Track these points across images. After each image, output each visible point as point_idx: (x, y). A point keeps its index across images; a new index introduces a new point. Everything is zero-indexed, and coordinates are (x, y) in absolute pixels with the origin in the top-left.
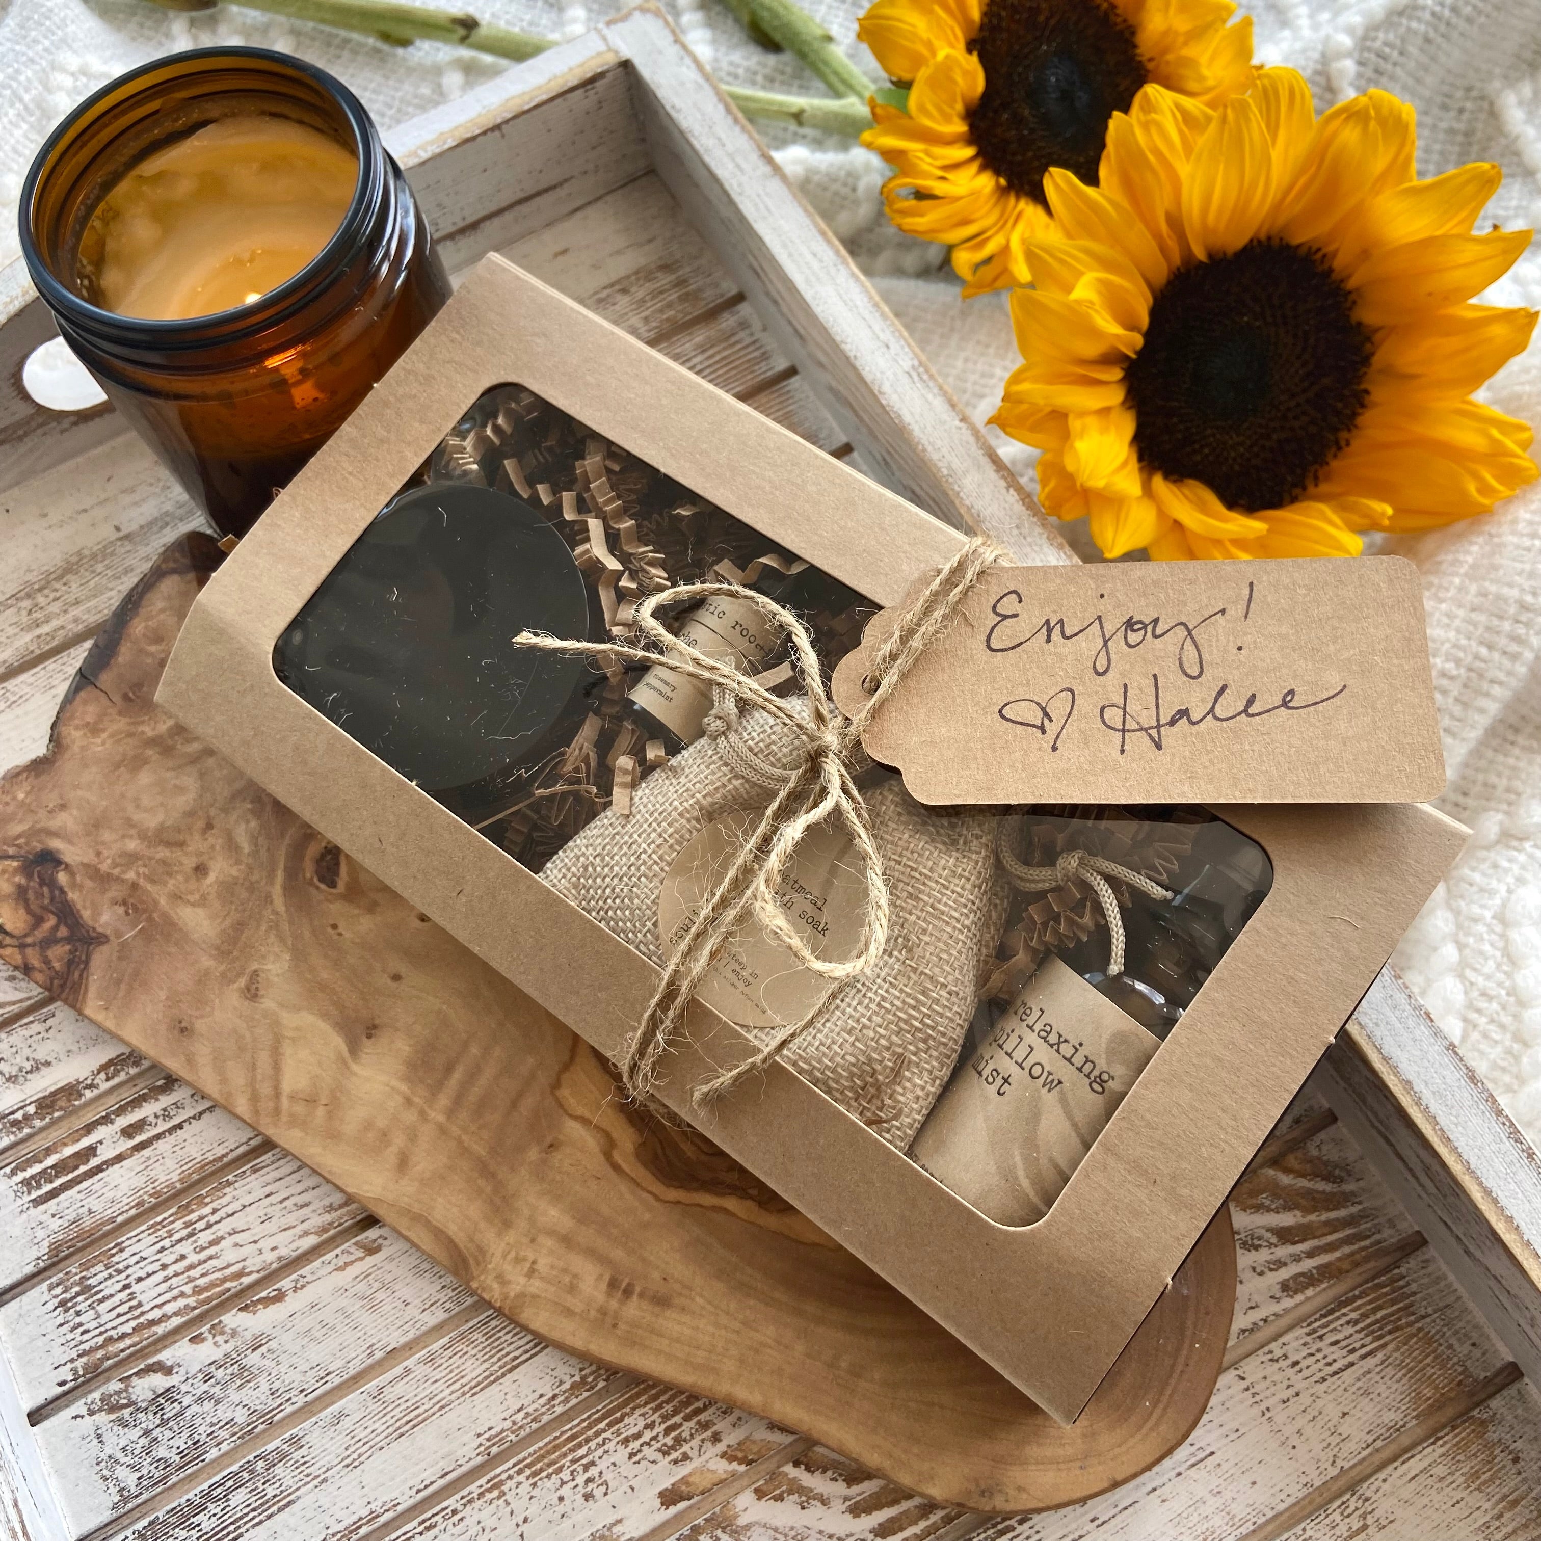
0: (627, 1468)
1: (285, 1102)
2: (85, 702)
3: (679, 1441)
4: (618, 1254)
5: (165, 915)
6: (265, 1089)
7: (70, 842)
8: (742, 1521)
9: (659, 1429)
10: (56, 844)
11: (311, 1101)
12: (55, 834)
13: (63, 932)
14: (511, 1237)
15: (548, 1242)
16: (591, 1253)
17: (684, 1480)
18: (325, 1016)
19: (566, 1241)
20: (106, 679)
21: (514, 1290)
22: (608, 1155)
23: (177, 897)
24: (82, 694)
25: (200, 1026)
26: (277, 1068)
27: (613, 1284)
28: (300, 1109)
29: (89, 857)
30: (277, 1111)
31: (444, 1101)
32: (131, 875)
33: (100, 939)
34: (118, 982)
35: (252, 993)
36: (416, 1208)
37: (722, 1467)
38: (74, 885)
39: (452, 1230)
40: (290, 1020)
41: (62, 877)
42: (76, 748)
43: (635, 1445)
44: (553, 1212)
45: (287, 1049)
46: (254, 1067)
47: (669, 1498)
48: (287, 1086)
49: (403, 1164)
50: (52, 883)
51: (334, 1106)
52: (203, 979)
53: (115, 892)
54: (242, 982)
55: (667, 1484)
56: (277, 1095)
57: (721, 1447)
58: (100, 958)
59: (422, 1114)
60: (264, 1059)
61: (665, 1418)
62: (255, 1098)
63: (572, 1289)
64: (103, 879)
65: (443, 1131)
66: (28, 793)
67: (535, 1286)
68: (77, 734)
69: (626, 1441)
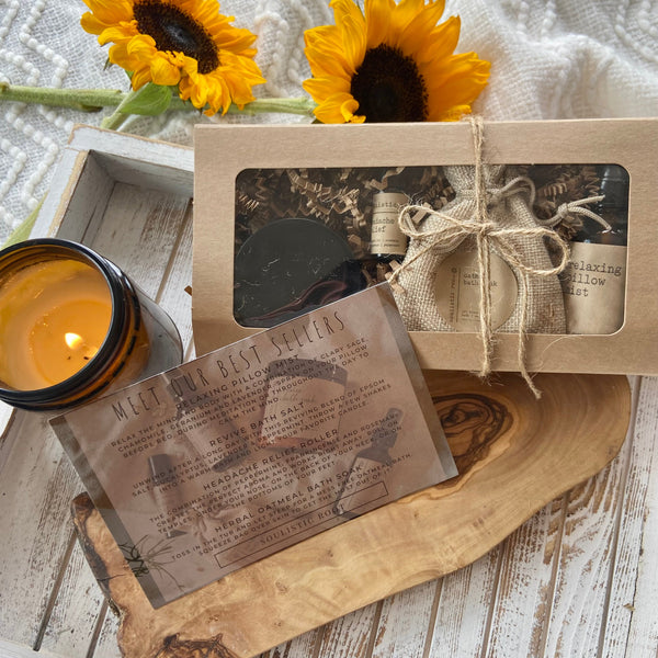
0: (528, 565)
1: (334, 602)
2: (115, 587)
3: (534, 544)
4: (466, 517)
5: (228, 606)
6: (324, 606)
7: (170, 626)
8: (571, 545)
9: (525, 546)
10: (165, 633)
11: (340, 592)
12: (162, 630)
13: (205, 651)
14: (437, 550)
15: (448, 538)
16: (461, 526)
17: (546, 552)
18: (313, 567)
19: (451, 531)
20: (111, 572)
21: (455, 560)
22: (432, 499)
23: (224, 597)
24: (110, 585)
25: (282, 617)
26: (318, 597)
27: (475, 525)
28: (340, 598)
29: (183, 622)
30: (335, 607)
31: (374, 544)
32: (202, 610)
33: (219, 637)
34: (242, 640)
35: (284, 590)
36: (405, 577)
37: (551, 538)
38: (189, 635)
39: (421, 569)
40: (304, 582)
41: (182, 638)
42: (132, 602)
43: (524, 558)
44: (438, 529)
45: (316, 589)
46: (313, 606)
47: (547, 561)
48: (329, 598)
49: (386, 572)
50: (182, 644)
51: (348, 585)
52: (265, 605)
53: (204, 620)
54: (277, 591)
55: (543, 558)
56: (329, 603)
57: (546, 533)
58: (226, 641)
59: (375, 554)
60: (313, 600)
61: (524, 542)
62: (325, 613)
63: (468, 540)
64: (196, 621)
65: (384, 550)
66: (135, 632)
67: (459, 552)
68: (126, 597)
69: (521, 559)
